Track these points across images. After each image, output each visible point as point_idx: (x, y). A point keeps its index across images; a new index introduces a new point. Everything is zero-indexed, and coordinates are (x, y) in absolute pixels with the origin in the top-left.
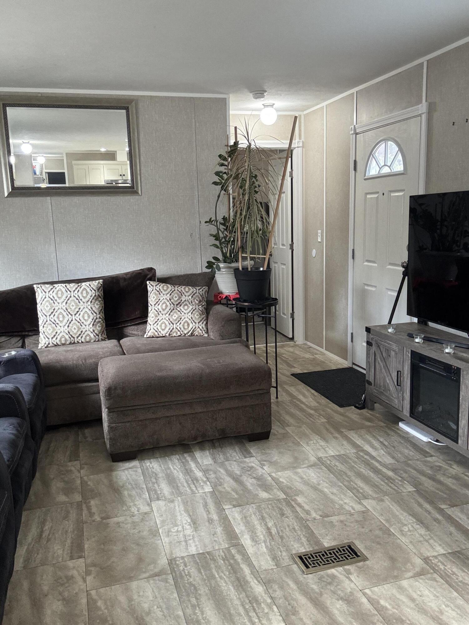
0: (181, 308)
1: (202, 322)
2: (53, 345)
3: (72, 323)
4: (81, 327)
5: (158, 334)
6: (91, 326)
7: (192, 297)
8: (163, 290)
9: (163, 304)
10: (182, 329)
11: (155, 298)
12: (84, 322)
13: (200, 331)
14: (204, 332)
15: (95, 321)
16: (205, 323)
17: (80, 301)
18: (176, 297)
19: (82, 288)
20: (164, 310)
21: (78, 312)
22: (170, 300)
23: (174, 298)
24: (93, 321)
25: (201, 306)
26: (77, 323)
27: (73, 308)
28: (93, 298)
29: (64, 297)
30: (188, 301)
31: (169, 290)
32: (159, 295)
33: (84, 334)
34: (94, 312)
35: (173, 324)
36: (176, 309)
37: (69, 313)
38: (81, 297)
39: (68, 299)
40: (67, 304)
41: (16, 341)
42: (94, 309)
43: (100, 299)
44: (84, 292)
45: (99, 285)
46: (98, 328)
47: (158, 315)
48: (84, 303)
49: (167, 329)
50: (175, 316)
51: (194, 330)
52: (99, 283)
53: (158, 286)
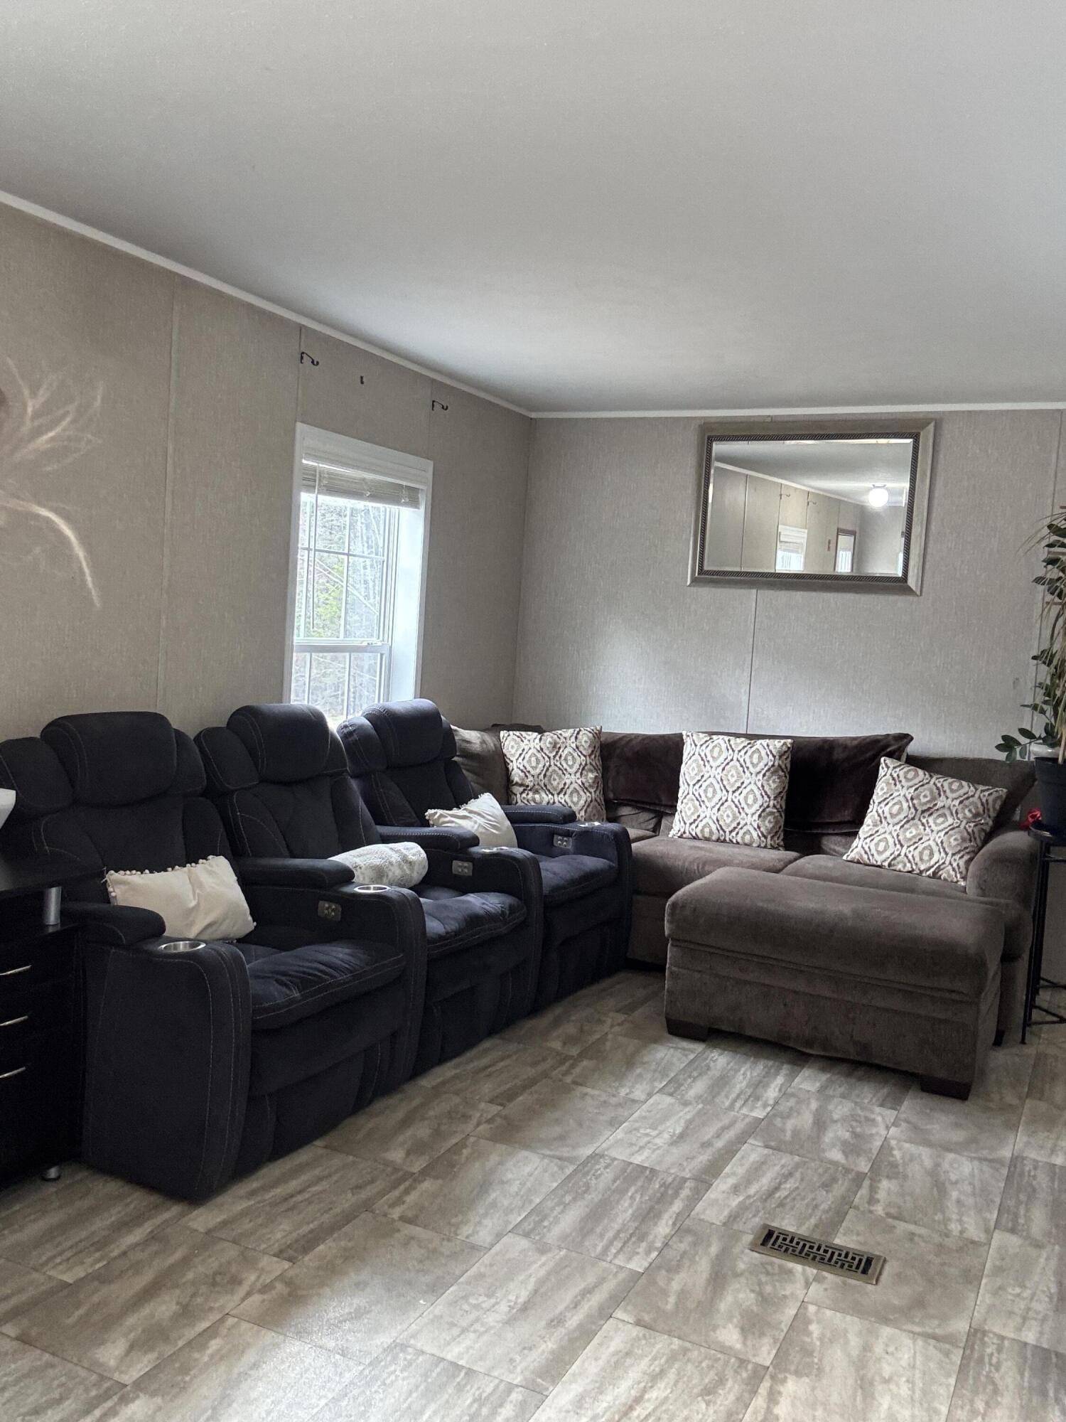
0: (931, 820)
1: (959, 856)
2: (690, 836)
3: (726, 804)
4: (738, 814)
5: (869, 859)
6: (756, 817)
7: (961, 802)
8: (905, 777)
9: (894, 804)
10: (917, 859)
11: (885, 790)
12: (746, 807)
13: (952, 873)
14: (958, 875)
15: (764, 810)
16: (966, 857)
17: (746, 770)
18: (925, 796)
19: (753, 749)
20: (892, 816)
21: (739, 788)
22: (912, 799)
23: (921, 797)
24: (761, 810)
25: (972, 825)
26: (734, 806)
27: (732, 780)
28: (769, 770)
29: (722, 759)
30: (949, 808)
31: (916, 781)
32: (893, 786)
33: (742, 828)
34: (766, 794)
35: (902, 846)
36: (920, 820)
37: (725, 787)
38: (749, 764)
39: (728, 764)
40: (724, 772)
41: (647, 818)
42: (767, 788)
43: (781, 773)
44: (756, 756)
45: (785, 748)
46: (768, 824)
47: (879, 823)
48: (752, 774)
49: (887, 854)
50: (911, 833)
51: (940, 866)
52: (785, 744)
53: (898, 770)
